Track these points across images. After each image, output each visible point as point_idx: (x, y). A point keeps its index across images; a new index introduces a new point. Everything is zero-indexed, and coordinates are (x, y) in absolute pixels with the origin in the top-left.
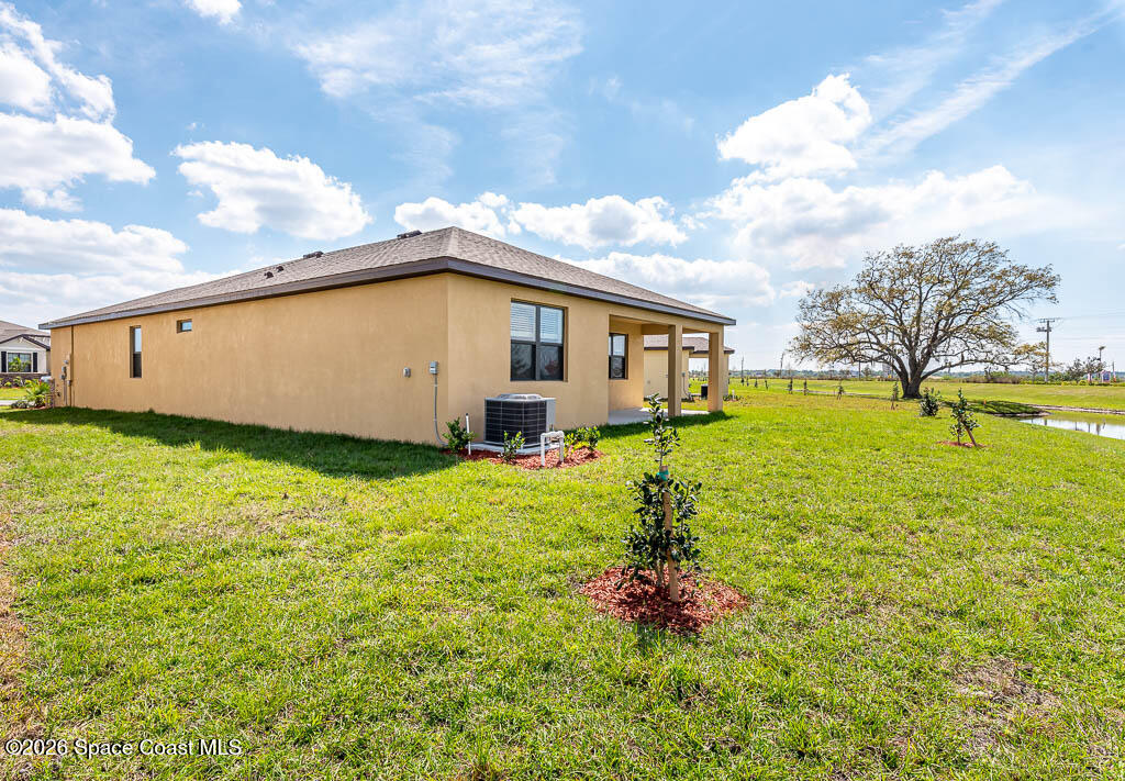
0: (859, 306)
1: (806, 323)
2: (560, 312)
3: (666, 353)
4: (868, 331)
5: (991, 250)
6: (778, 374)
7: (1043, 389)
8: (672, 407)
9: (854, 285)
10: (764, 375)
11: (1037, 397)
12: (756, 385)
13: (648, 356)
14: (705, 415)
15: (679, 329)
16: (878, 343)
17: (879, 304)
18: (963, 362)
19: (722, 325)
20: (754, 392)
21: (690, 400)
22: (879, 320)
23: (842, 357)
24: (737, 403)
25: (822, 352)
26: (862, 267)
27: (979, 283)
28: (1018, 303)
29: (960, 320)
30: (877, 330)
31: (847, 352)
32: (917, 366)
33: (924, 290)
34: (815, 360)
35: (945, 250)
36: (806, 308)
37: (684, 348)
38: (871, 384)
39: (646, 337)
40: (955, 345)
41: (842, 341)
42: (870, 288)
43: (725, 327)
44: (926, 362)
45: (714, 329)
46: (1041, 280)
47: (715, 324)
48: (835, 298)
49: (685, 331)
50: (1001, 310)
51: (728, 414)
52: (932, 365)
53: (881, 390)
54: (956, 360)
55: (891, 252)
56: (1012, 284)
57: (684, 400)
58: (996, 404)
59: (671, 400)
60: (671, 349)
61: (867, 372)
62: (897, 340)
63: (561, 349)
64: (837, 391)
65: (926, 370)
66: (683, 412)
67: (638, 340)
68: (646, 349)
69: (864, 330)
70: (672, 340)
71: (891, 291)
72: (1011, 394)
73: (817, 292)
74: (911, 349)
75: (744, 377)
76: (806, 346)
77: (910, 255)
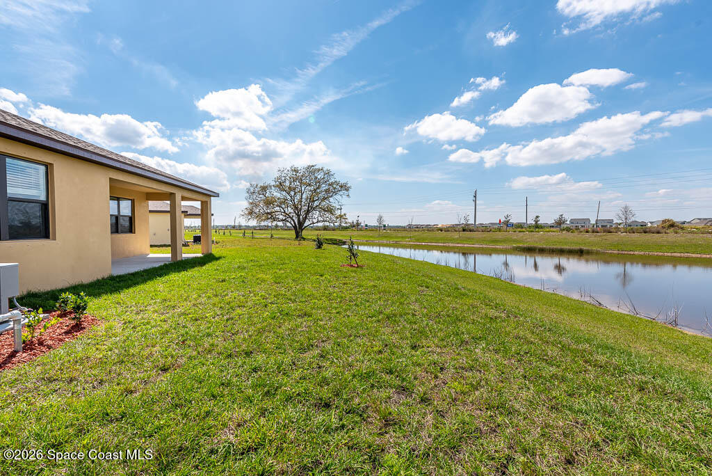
0: (275, 194)
1: (251, 201)
2: (42, 168)
3: (169, 215)
4: (280, 207)
5: (328, 173)
6: (234, 227)
7: (344, 233)
8: (174, 252)
9: (273, 183)
10: (226, 228)
11: (342, 236)
12: (224, 234)
13: (152, 217)
14: (200, 258)
15: (178, 197)
16: (285, 212)
17: (284, 193)
18: (317, 222)
19: (210, 196)
20: (224, 238)
21: (186, 245)
22: (284, 201)
23: (268, 219)
24: (217, 245)
25: (258, 217)
26: (277, 175)
27: (324, 187)
28: (337, 197)
29: (316, 203)
30: (283, 206)
31: (271, 216)
32: (301, 224)
33: (303, 189)
34: (256, 220)
35: (311, 170)
36: (251, 193)
37: (183, 212)
38: (278, 232)
39: (150, 202)
40: (316, 214)
41: (268, 211)
42: (280, 186)
43: (212, 198)
44: (305, 222)
45: (204, 199)
46: (345, 187)
47: (205, 196)
48: (264, 189)
49: (184, 199)
50: (331, 199)
51: (217, 256)
52: (307, 223)
53: (284, 234)
54: (315, 221)
55: (289, 169)
56: (335, 188)
57: (183, 245)
58: (331, 240)
59: (173, 246)
60: (172, 212)
61: (277, 226)
62: (292, 211)
63: (45, 207)
64: (269, 236)
65: (305, 225)
66: (184, 256)
67: (143, 204)
68: (151, 211)
69: (277, 206)
70: (173, 206)
71: (290, 188)
72: (333, 235)
73: (255, 185)
74: (298, 216)
75: (218, 229)
76: (251, 213)
77: (296, 171)
